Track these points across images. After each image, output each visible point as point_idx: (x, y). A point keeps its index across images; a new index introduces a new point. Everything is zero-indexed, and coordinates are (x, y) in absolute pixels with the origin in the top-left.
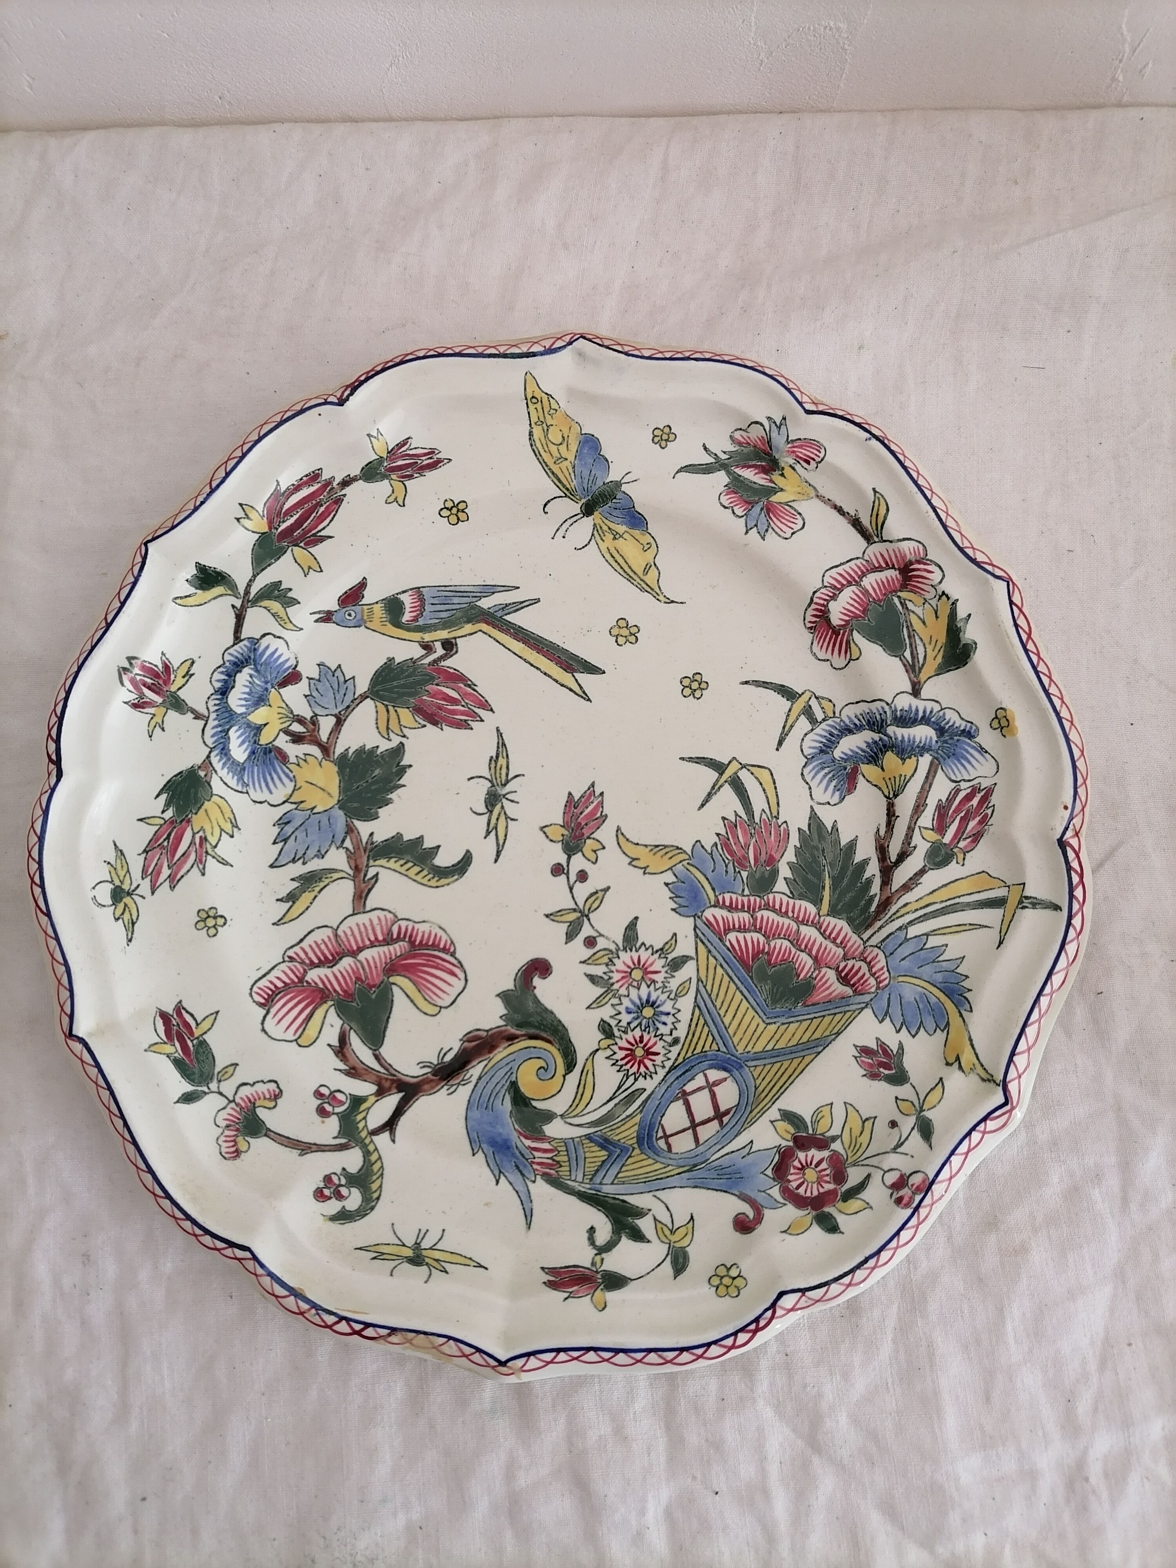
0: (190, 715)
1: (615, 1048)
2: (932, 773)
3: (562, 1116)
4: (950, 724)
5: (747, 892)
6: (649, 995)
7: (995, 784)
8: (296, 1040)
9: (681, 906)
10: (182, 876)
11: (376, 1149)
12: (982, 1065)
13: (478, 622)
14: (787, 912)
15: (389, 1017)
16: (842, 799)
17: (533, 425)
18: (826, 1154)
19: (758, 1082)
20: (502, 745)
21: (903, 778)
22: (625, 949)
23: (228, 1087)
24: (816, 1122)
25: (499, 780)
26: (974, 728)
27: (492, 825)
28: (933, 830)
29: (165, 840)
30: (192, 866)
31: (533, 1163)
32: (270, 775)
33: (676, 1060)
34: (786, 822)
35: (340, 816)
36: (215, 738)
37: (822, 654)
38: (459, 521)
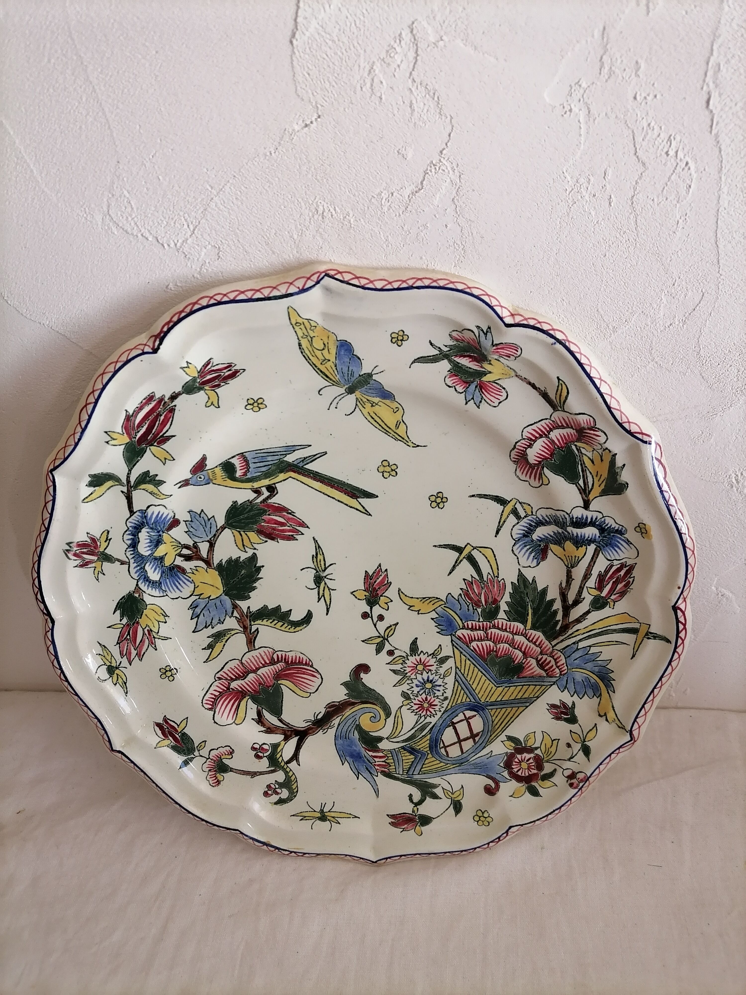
0: (117, 563)
1: (412, 704)
2: (596, 556)
3: (387, 738)
4: (609, 526)
5: (481, 620)
6: (428, 677)
7: (636, 564)
8: (234, 722)
9: (442, 630)
10: (144, 653)
11: (291, 770)
12: (619, 720)
13: (288, 471)
14: (506, 629)
15: (282, 701)
16: (538, 564)
17: (300, 339)
18: (532, 755)
19: (494, 718)
20: (318, 547)
21: (577, 558)
22: (411, 655)
23: (204, 752)
24: (526, 741)
25: (320, 568)
26: (624, 529)
27: (321, 595)
28: (595, 589)
29: (127, 636)
30: (148, 647)
31: (375, 765)
32: (178, 582)
33: (447, 707)
34: (503, 579)
35: (227, 600)
36: (138, 573)
37: (523, 477)
38: (260, 408)
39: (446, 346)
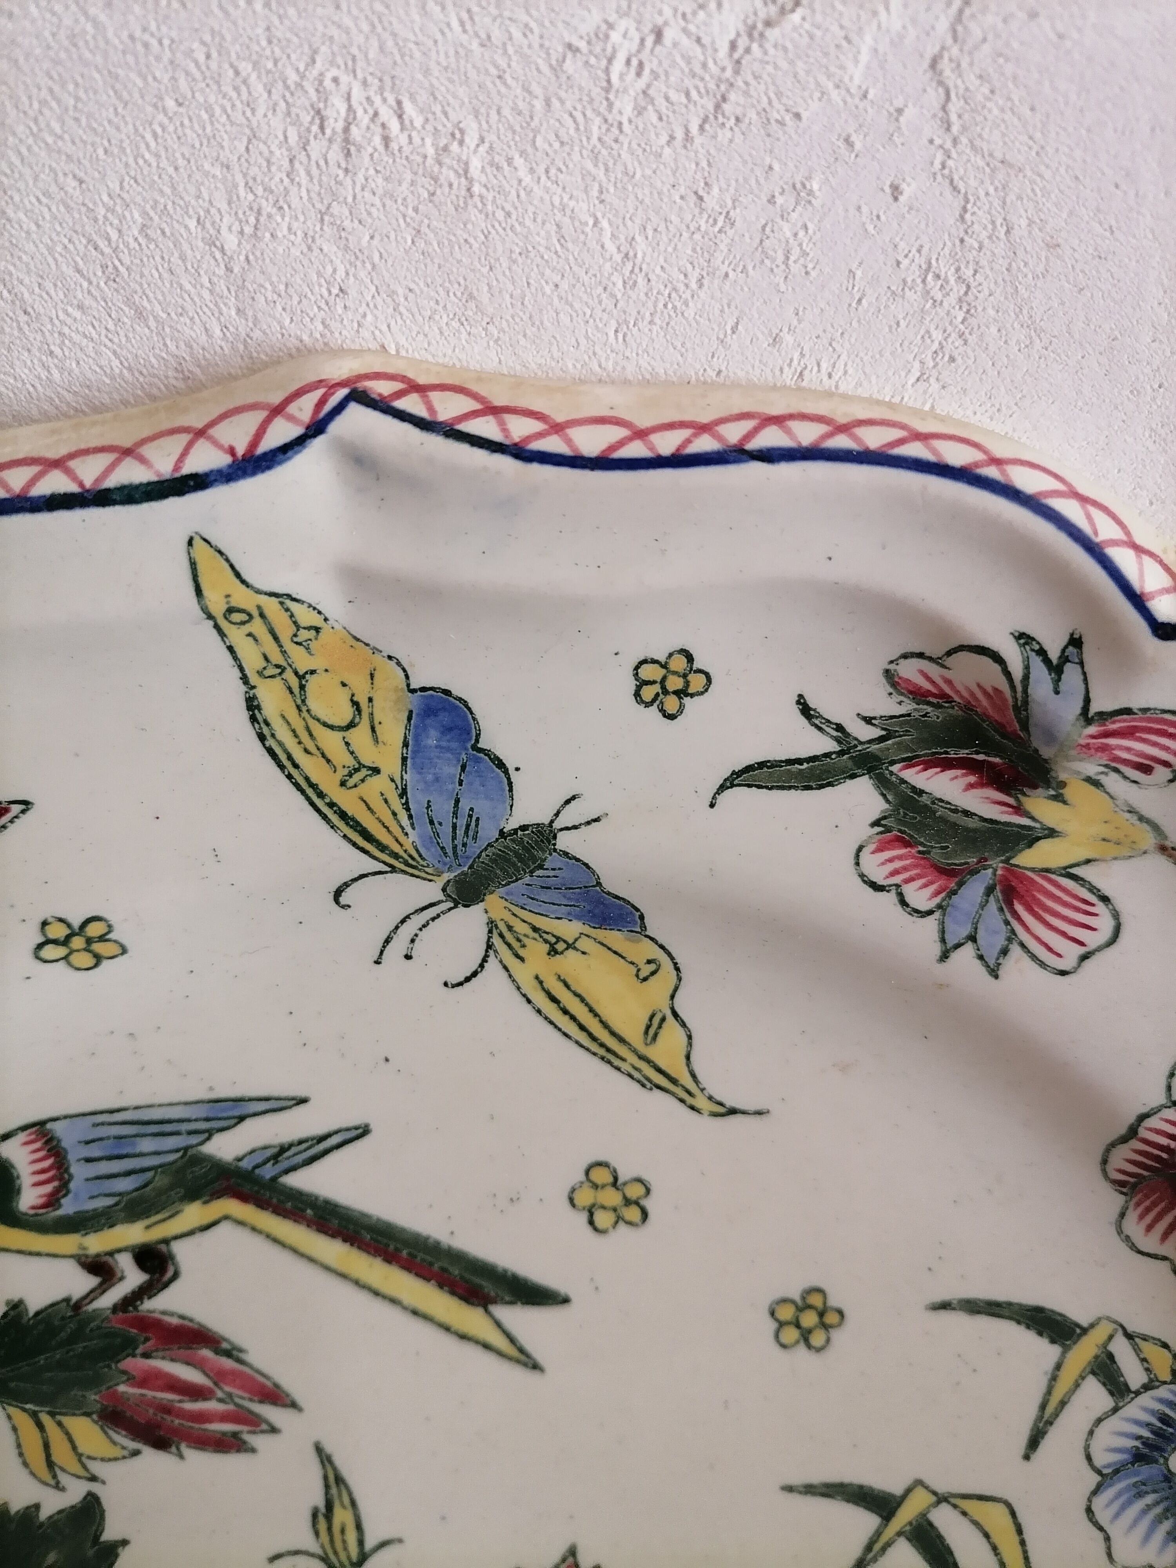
13: (217, 1195)
17: (254, 679)
20: (335, 1480)
25: (343, 1555)
37: (1150, 1243)
38: (98, 959)
39: (868, 720)
